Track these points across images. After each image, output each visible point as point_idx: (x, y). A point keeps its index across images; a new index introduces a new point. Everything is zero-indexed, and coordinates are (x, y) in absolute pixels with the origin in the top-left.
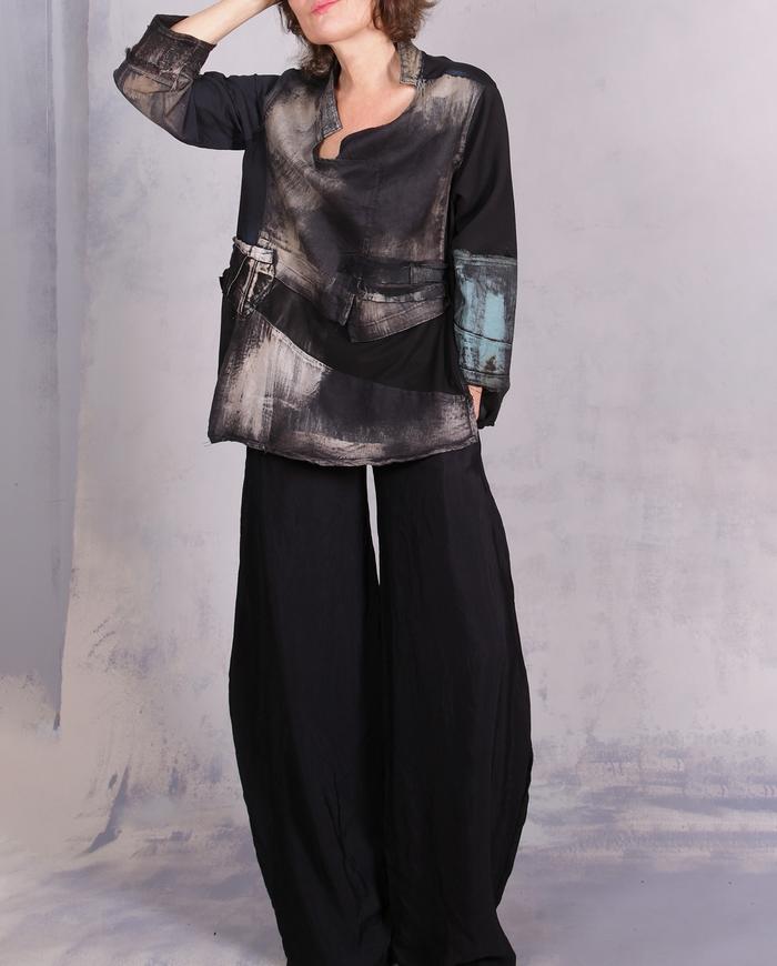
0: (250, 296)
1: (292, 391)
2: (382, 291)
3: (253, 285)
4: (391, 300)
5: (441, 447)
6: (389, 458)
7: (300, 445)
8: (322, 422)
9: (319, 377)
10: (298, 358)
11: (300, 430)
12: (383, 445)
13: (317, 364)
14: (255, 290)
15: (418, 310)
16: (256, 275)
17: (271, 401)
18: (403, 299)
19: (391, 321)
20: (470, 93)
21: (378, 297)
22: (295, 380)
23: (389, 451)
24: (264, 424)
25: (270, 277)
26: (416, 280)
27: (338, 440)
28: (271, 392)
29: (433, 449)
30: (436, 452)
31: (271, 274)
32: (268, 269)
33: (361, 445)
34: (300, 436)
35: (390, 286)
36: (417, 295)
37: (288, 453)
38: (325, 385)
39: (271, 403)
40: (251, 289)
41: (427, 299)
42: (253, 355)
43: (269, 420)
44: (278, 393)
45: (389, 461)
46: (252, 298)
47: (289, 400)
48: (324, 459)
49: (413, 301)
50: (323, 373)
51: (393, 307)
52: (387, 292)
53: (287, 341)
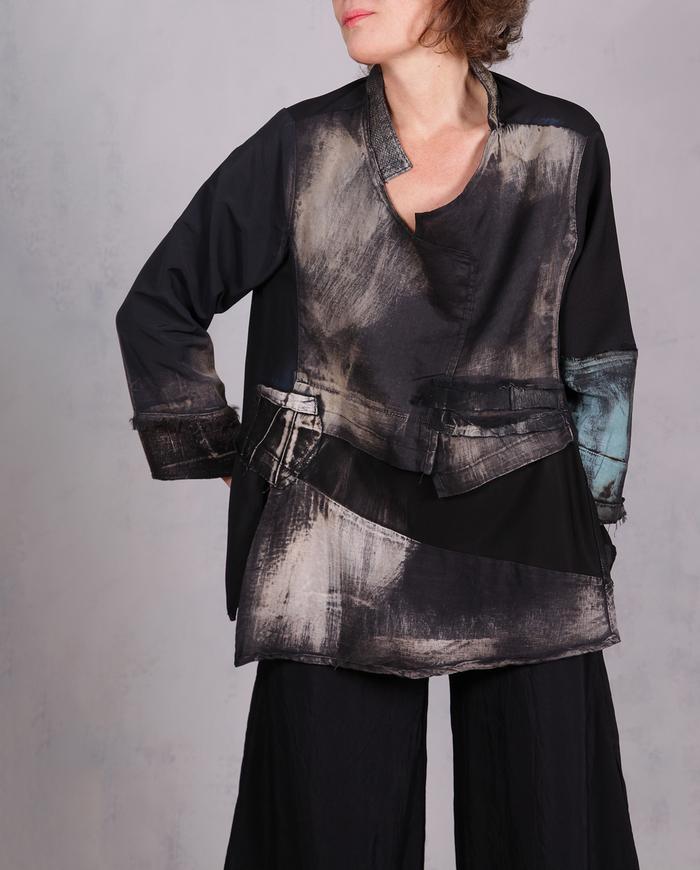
0: (288, 460)
1: (364, 584)
2: (477, 422)
3: (292, 445)
4: (489, 434)
5: (575, 647)
6: (503, 659)
7: (383, 654)
8: (408, 621)
9: (402, 556)
10: (370, 535)
11: (380, 634)
12: (495, 640)
13: (398, 537)
14: (296, 452)
15: (523, 447)
16: (296, 432)
17: (338, 598)
18: (502, 431)
19: (488, 462)
20: (570, 147)
21: (472, 430)
22: (367, 567)
23: (502, 648)
24: (330, 629)
25: (316, 433)
26: (519, 406)
27: (432, 641)
28: (337, 585)
29: (566, 650)
30: (569, 654)
31: (317, 428)
32: (313, 422)
33: (464, 641)
34: (381, 642)
35: (485, 414)
36: (521, 427)
37: (369, 666)
38: (411, 566)
39: (339, 601)
40: (290, 452)
41: (532, 431)
42: (300, 540)
43: (338, 624)
44: (347, 586)
45: (503, 664)
46: (292, 463)
47: (362, 596)
48: (415, 670)
49: (516, 434)
50: (408, 550)
51: (491, 443)
52: (483, 424)
53: (351, 515)
